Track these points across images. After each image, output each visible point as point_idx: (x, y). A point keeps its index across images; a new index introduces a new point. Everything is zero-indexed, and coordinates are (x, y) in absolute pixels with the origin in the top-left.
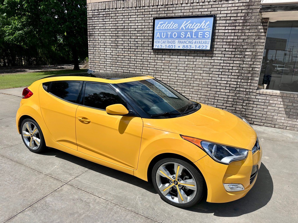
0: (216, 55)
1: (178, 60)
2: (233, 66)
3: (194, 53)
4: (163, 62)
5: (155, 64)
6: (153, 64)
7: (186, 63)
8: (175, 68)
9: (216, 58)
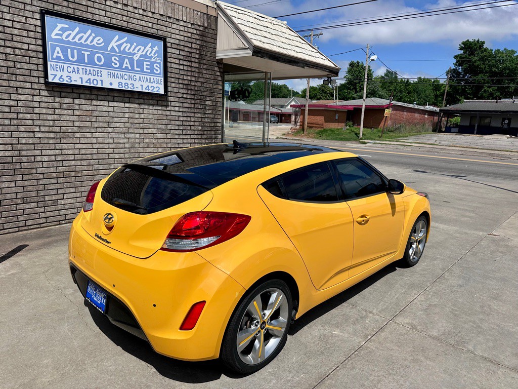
0: (173, 104)
1: (111, 109)
2: (194, 121)
3: (139, 98)
4: (77, 113)
5: (56, 117)
6: (50, 117)
7: (127, 115)
8: (105, 125)
9: (172, 109)
